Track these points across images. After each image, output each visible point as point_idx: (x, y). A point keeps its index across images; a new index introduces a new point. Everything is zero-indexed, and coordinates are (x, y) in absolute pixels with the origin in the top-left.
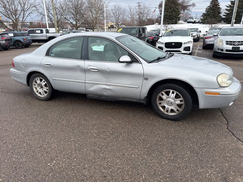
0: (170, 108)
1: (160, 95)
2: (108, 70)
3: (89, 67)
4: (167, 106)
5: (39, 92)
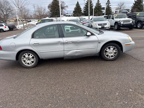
0: (111, 55)
1: (106, 50)
2: (79, 41)
3: (67, 41)
4: (109, 55)
5: (27, 63)
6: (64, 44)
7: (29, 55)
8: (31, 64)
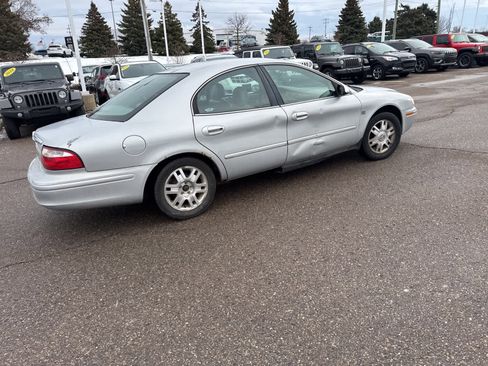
0: (383, 143)
1: (372, 131)
2: (321, 112)
3: (295, 115)
4: (379, 143)
5: (181, 203)
6: (288, 122)
7: (187, 173)
8: (194, 202)
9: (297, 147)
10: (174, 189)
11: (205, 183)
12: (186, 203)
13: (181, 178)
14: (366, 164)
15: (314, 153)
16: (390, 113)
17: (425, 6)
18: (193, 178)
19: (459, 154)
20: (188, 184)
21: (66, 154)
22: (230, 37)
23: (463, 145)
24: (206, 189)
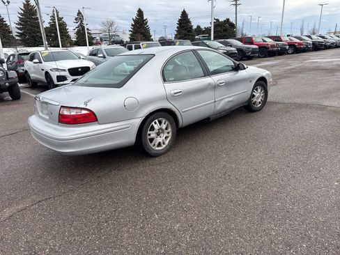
1: (253, 93)
2: (231, 81)
4: (257, 101)
5: (157, 144)
6: (215, 87)
7: (160, 123)
8: (164, 143)
9: (219, 104)
10: (153, 135)
11: (170, 130)
12: (159, 145)
13: (156, 127)
14: (251, 114)
15: (227, 108)
16: (262, 82)
17: (228, 20)
18: (164, 126)
19: (300, 106)
20: (160, 131)
21: (84, 112)
22: (101, 35)
23: (299, 101)
24: (170, 134)
